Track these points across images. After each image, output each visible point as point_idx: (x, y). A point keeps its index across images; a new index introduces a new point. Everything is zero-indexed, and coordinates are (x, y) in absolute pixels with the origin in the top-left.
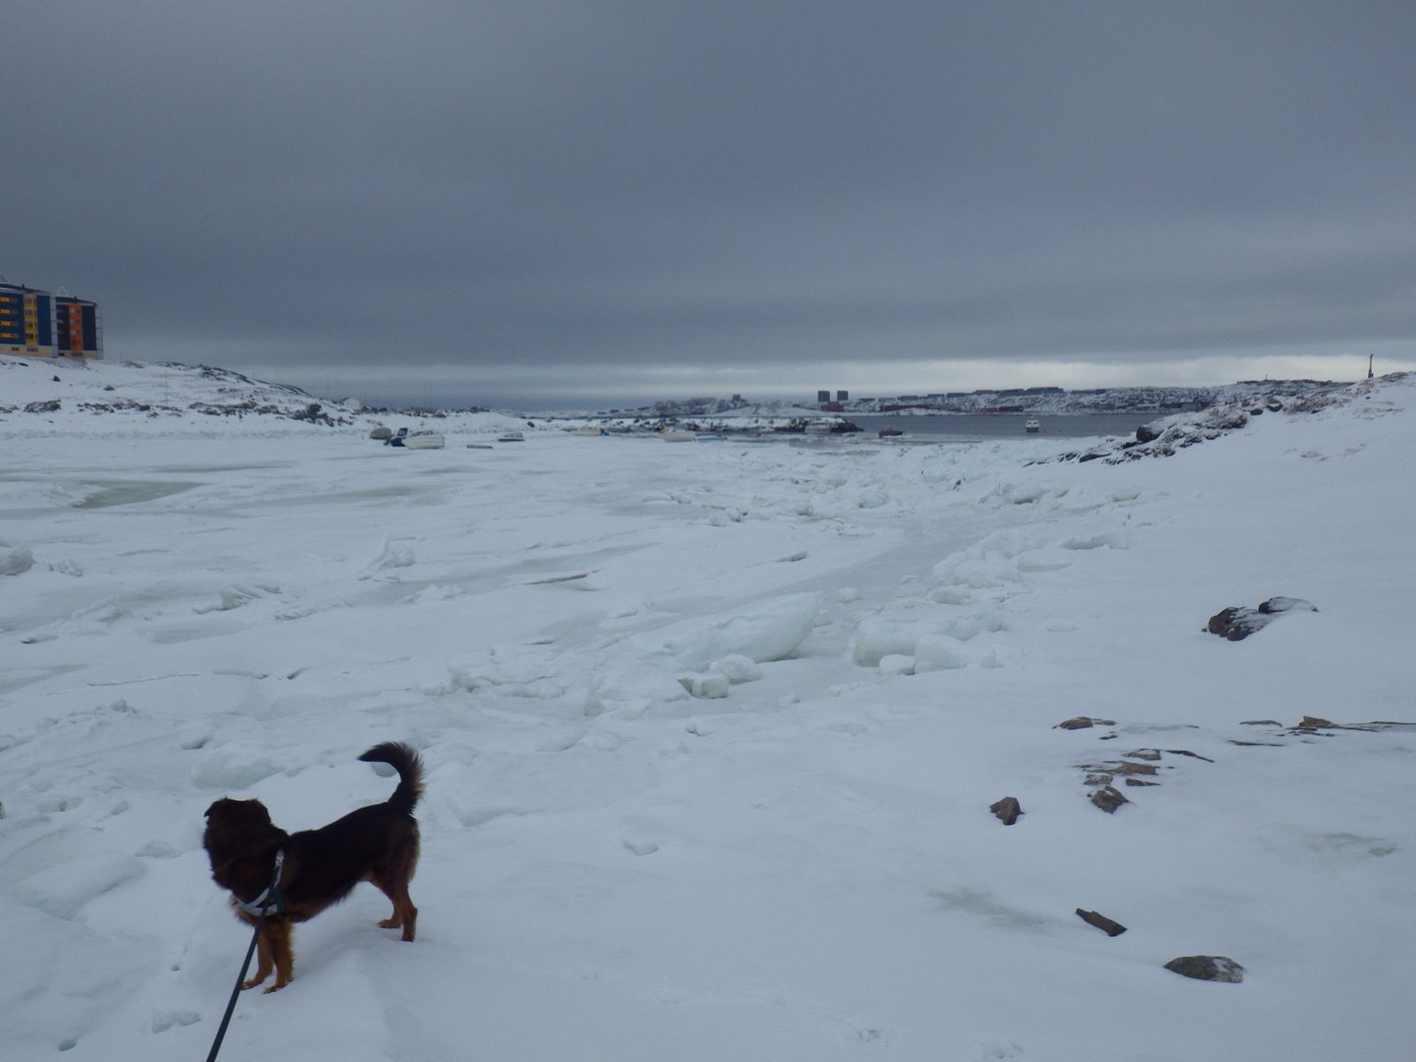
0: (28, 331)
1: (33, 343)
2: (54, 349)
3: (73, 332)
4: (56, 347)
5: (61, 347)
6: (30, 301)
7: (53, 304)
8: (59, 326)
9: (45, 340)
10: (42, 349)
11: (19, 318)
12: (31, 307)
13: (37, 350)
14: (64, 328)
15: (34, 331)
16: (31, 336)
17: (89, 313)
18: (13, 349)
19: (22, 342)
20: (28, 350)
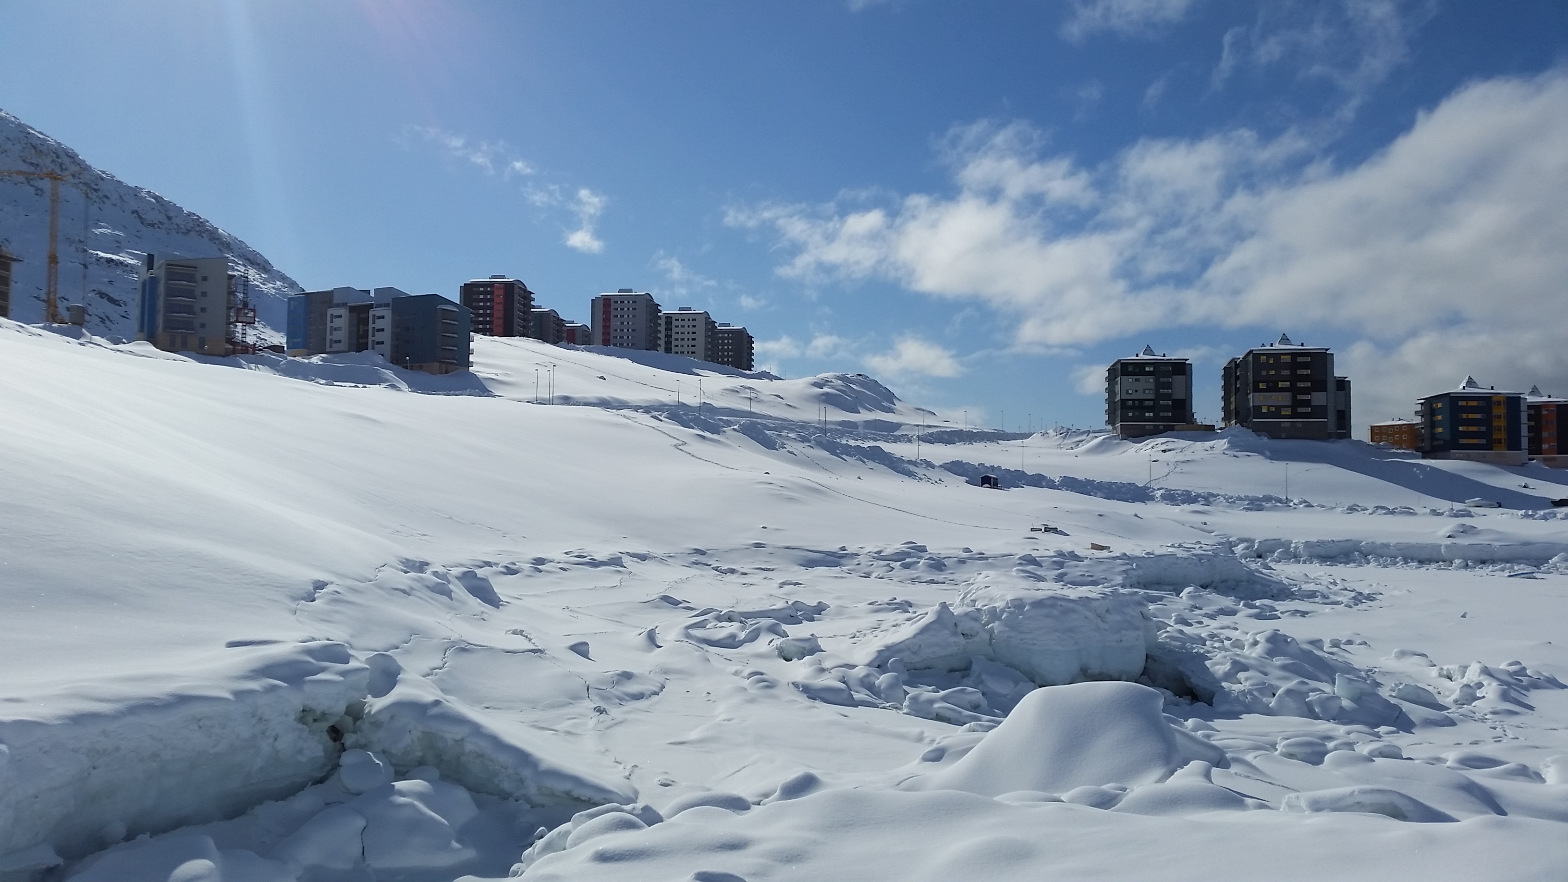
0: (1494, 437)
1: (1501, 448)
2: (1523, 454)
3: (1545, 435)
4: (1525, 452)
5: (1531, 451)
6: (1499, 403)
7: (1523, 408)
8: (1530, 429)
9: (1514, 444)
10: (1511, 455)
11: (1487, 422)
12: (1499, 410)
13: (1504, 456)
14: (1536, 430)
15: (1503, 435)
16: (1499, 441)
18: (1478, 456)
19: (1490, 447)
20: (1496, 456)
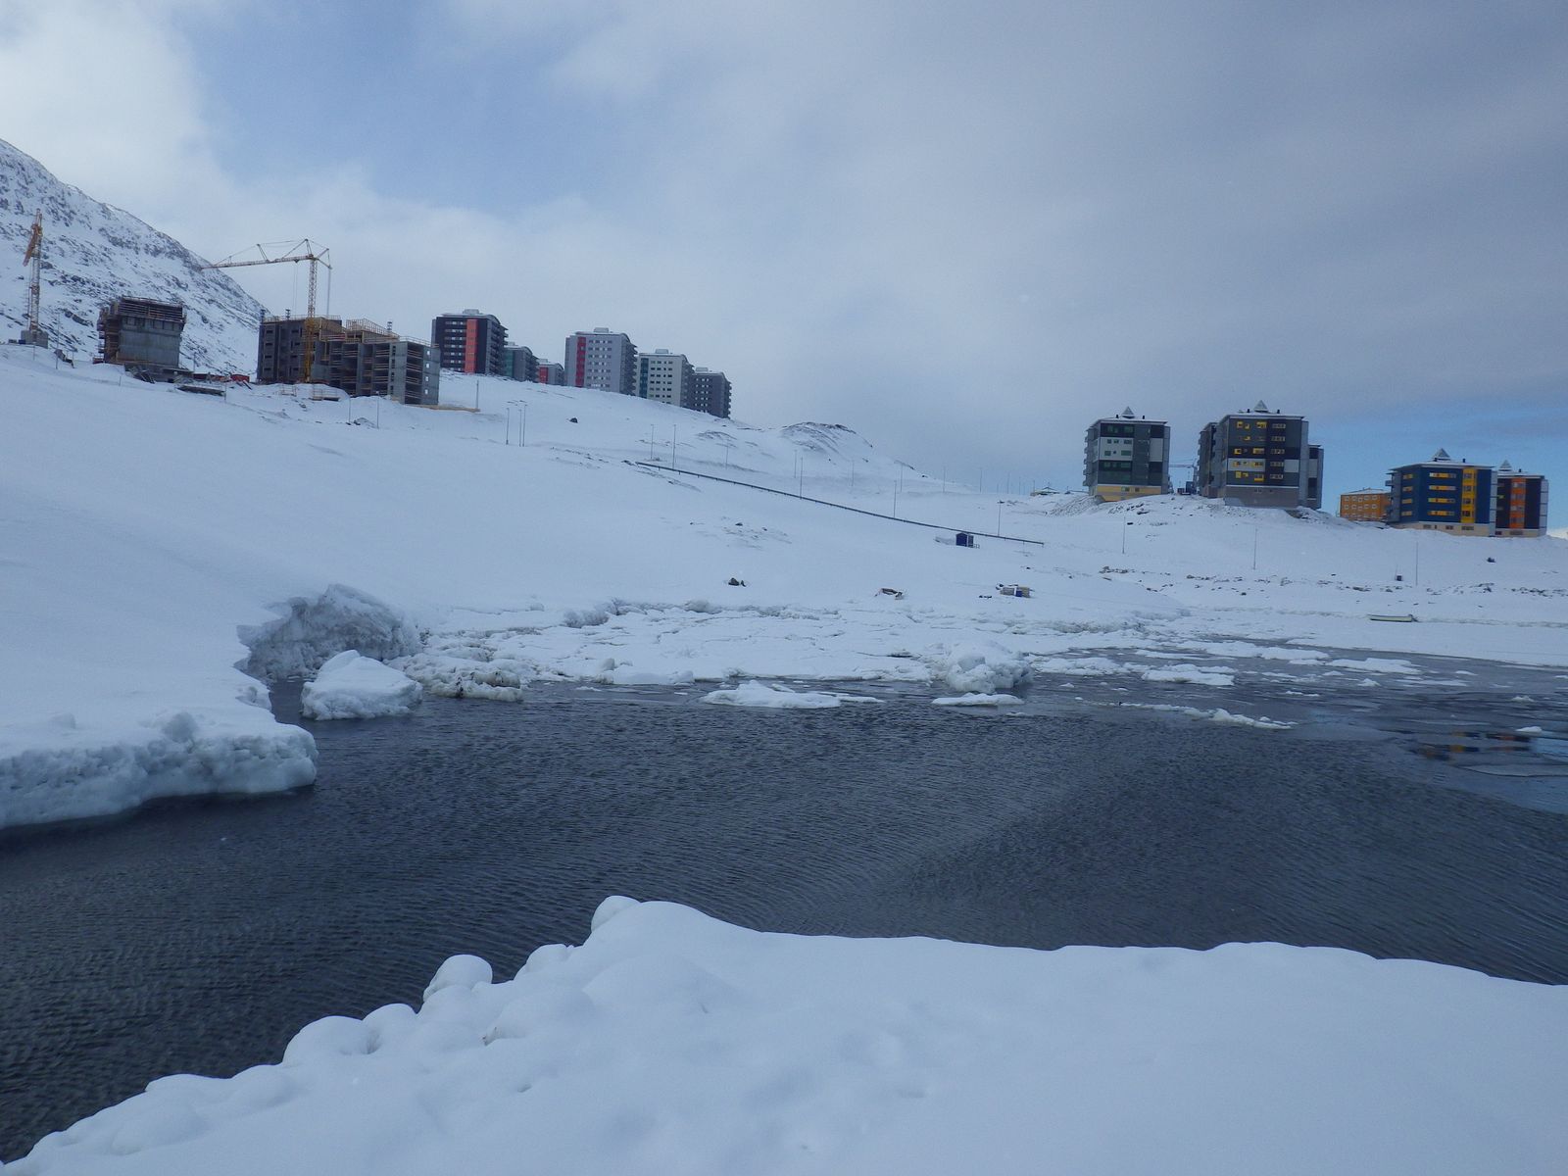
0: (1463, 509)
1: (1467, 521)
2: (1491, 527)
3: (1513, 508)
4: (1494, 525)
5: (1497, 527)
6: (1469, 476)
7: (1494, 480)
8: (1500, 503)
9: (1482, 517)
10: (1478, 527)
11: (1457, 495)
12: (1469, 482)
13: (1472, 528)
14: (1504, 503)
15: (1470, 508)
17: (1534, 488)
18: (1447, 528)
19: (1457, 520)
20: (1463, 528)
